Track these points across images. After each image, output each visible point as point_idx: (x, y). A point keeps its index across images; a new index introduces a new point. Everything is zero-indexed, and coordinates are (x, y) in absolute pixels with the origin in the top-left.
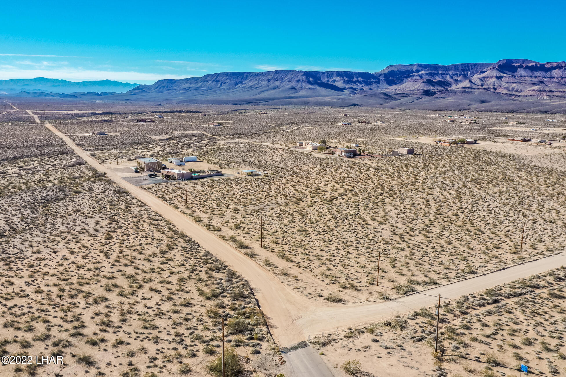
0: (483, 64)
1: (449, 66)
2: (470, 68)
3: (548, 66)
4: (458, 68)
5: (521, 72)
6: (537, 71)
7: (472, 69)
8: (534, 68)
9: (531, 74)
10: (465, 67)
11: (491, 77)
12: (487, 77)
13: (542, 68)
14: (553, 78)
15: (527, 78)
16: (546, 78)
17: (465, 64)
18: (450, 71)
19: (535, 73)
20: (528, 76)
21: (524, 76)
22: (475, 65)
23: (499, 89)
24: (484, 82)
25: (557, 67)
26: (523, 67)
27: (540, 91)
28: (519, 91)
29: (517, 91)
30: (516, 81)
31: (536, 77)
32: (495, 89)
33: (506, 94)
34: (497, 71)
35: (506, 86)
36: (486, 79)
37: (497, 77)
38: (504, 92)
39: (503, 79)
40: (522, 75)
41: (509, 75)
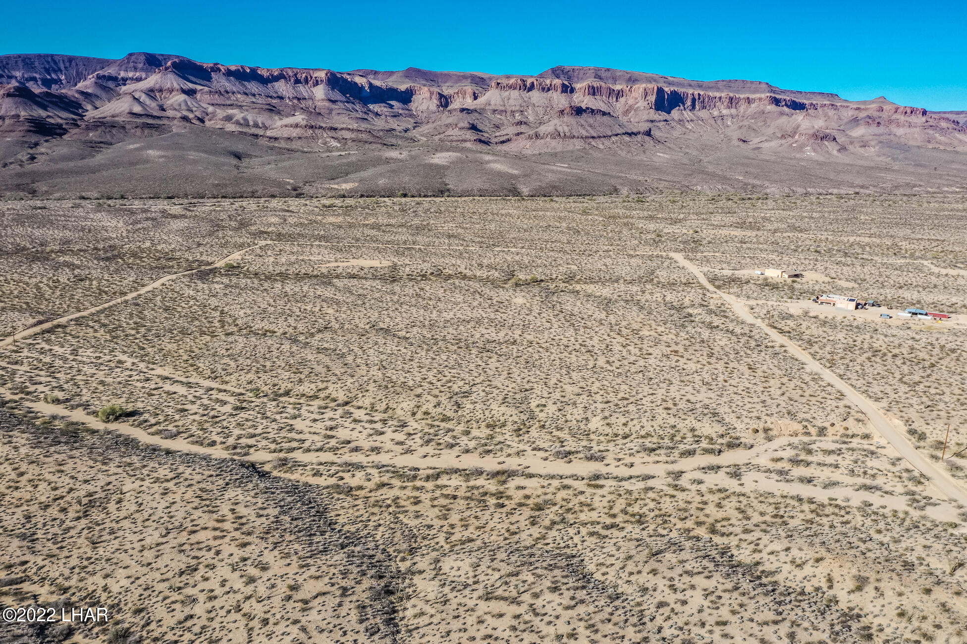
1: (8, 58)
2: (62, 66)
3: (266, 74)
4: (33, 63)
5: (220, 82)
6: (249, 81)
8: (241, 75)
9: (242, 89)
10: (48, 62)
11: (171, 91)
12: (161, 90)
13: (253, 75)
14: (281, 98)
15: (239, 96)
16: (271, 97)
17: (47, 56)
19: (246, 83)
20: (239, 93)
21: (233, 93)
22: (71, 59)
23: (210, 120)
24: (161, 103)
25: (281, 76)
26: (220, 70)
27: (312, 127)
28: (260, 125)
29: (256, 125)
30: (228, 102)
31: (254, 95)
32: (202, 120)
33: (241, 133)
34: (177, 77)
35: (221, 113)
36: (157, 94)
37: (184, 91)
38: (230, 127)
39: (198, 96)
40: (228, 89)
41: (206, 89)
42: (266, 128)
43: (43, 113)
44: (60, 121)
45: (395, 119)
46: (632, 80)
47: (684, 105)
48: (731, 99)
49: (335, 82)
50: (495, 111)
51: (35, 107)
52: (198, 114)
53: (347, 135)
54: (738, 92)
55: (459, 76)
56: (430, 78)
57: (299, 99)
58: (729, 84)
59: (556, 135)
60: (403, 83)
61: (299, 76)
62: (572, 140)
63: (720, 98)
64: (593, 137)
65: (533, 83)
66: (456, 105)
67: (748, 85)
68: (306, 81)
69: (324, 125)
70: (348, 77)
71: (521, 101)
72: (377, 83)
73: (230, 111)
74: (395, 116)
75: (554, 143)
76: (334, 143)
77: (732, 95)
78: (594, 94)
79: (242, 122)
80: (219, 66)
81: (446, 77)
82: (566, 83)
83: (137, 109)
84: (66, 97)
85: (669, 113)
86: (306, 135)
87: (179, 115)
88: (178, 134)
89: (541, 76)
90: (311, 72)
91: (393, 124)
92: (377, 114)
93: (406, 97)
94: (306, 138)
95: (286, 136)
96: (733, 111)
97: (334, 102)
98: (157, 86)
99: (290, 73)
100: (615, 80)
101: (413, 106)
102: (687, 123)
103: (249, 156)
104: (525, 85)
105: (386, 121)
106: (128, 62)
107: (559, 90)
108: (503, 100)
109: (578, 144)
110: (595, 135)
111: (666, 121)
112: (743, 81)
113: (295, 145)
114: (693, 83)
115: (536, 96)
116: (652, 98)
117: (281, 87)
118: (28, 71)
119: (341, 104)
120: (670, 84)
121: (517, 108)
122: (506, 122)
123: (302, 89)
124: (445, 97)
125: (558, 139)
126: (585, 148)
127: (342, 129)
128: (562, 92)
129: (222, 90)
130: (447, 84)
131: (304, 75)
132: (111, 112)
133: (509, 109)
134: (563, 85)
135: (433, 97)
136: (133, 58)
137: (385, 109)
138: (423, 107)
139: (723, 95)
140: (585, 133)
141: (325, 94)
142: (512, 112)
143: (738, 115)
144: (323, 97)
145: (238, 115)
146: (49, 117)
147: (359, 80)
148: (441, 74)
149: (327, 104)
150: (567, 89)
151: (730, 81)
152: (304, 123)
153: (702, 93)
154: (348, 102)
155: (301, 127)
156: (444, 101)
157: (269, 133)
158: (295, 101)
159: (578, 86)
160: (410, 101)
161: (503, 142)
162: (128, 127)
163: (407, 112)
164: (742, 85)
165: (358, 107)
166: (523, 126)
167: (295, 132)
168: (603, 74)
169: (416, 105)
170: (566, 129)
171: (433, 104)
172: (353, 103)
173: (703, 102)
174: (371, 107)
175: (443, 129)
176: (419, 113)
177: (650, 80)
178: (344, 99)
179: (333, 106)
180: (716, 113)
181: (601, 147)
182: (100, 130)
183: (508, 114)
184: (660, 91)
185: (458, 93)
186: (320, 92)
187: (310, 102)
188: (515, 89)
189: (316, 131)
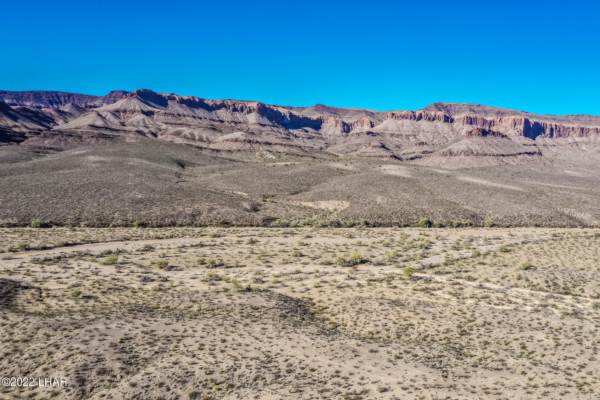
0: (82, 96)
1: (23, 93)
2: (62, 100)
3: (210, 103)
4: (41, 97)
5: (174, 107)
6: (197, 108)
7: (65, 101)
8: (191, 104)
9: (191, 113)
10: (53, 97)
11: (133, 112)
12: (125, 111)
13: (202, 104)
14: (222, 121)
15: (189, 118)
16: (214, 120)
18: (26, 100)
19: (195, 110)
20: (189, 116)
21: (184, 116)
23: (162, 135)
24: (123, 120)
25: (223, 106)
26: (175, 99)
27: (250, 142)
28: (205, 140)
29: (201, 140)
30: (179, 122)
31: (201, 118)
32: (155, 135)
33: (188, 145)
34: (139, 102)
35: (172, 129)
36: (122, 114)
37: (143, 112)
38: (179, 140)
39: (155, 117)
40: (180, 113)
41: (162, 111)
42: (210, 142)
43: (11, 123)
44: (24, 130)
45: (310, 140)
46: (500, 113)
47: (544, 134)
48: (582, 129)
49: (263, 110)
50: (392, 135)
51: (5, 118)
52: (153, 130)
53: (281, 149)
54: (586, 124)
55: (355, 111)
56: (334, 112)
57: (236, 123)
58: (577, 117)
59: (469, 153)
60: (314, 114)
61: (236, 106)
62: (485, 158)
63: (573, 128)
64: (503, 155)
65: (421, 114)
66: (356, 129)
67: (594, 119)
68: (242, 110)
69: (260, 141)
70: (274, 108)
71: (412, 128)
72: (295, 113)
73: (179, 129)
74: (310, 138)
75: (468, 159)
76: (270, 156)
77: (582, 126)
78: (471, 123)
79: (189, 136)
80: (175, 96)
81: (345, 111)
82: (447, 115)
83: (99, 123)
84: (43, 113)
85: (534, 139)
86: (244, 148)
87: (135, 129)
88: (128, 144)
89: (427, 109)
90: (246, 103)
91: (309, 143)
92: (296, 136)
93: (317, 125)
94: (245, 150)
95: (227, 148)
96: (584, 139)
97: (263, 125)
98: (123, 108)
99: (230, 104)
100: (486, 112)
101: (322, 131)
102: (550, 148)
103: (193, 165)
104: (415, 116)
105: (304, 142)
106: (110, 97)
107: (442, 120)
108: (398, 127)
109: (492, 162)
110: (504, 154)
111: (535, 145)
112: (589, 116)
113: (234, 156)
114: (548, 117)
115: (423, 123)
116: (521, 127)
117: (222, 113)
118: (36, 102)
119: (269, 128)
120: (531, 117)
121: (410, 133)
122: (403, 143)
123: (239, 116)
124: (347, 125)
125: (471, 157)
126: (500, 165)
127: (276, 144)
128: (445, 121)
129: (176, 113)
130: (347, 116)
131: (240, 105)
132: (77, 125)
133: (404, 134)
134: (445, 116)
135: (338, 125)
136: (114, 94)
137: (302, 133)
138: (331, 132)
139: (575, 126)
140: (495, 152)
141: (256, 119)
142: (407, 136)
143: (589, 142)
144: (255, 121)
145: (186, 131)
146: (15, 126)
147: (281, 110)
148: (342, 109)
149: (258, 127)
150: (448, 120)
151: (578, 116)
152: (243, 138)
153: (558, 124)
154: (274, 126)
155: (240, 141)
156: (347, 128)
157: (212, 146)
158: (233, 124)
159: (455, 117)
160: (320, 128)
161: (412, 159)
162: (84, 136)
163: (318, 135)
164: (588, 119)
165: (281, 130)
166: (425, 146)
167: (235, 146)
168: (476, 109)
169: (325, 130)
170: (478, 148)
171: (338, 130)
172: (278, 127)
173: (559, 131)
174: (291, 131)
175: (355, 148)
176: (328, 137)
177: (514, 113)
178: (271, 124)
179: (263, 129)
180: (570, 140)
181: (512, 163)
182: (56, 138)
183: (404, 137)
184: (527, 121)
185: (357, 122)
186: (252, 118)
187: (245, 126)
188: (407, 118)
189: (254, 145)
